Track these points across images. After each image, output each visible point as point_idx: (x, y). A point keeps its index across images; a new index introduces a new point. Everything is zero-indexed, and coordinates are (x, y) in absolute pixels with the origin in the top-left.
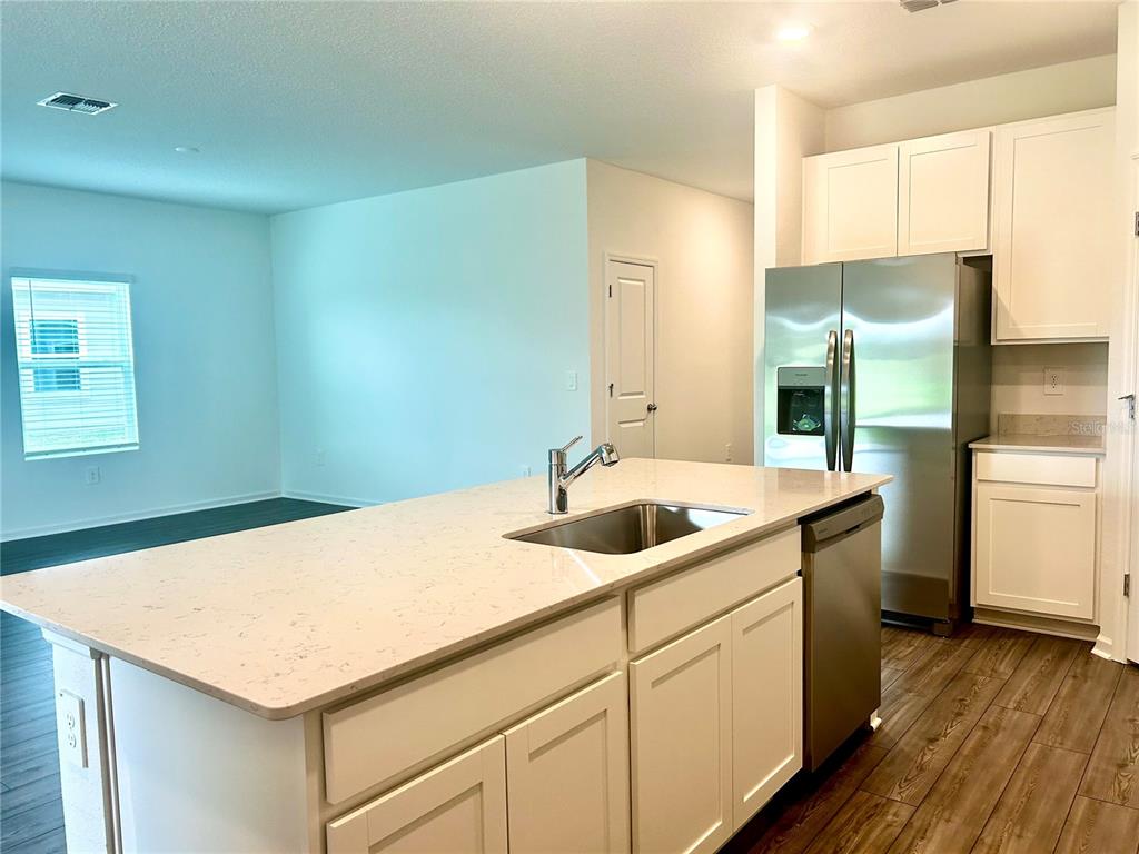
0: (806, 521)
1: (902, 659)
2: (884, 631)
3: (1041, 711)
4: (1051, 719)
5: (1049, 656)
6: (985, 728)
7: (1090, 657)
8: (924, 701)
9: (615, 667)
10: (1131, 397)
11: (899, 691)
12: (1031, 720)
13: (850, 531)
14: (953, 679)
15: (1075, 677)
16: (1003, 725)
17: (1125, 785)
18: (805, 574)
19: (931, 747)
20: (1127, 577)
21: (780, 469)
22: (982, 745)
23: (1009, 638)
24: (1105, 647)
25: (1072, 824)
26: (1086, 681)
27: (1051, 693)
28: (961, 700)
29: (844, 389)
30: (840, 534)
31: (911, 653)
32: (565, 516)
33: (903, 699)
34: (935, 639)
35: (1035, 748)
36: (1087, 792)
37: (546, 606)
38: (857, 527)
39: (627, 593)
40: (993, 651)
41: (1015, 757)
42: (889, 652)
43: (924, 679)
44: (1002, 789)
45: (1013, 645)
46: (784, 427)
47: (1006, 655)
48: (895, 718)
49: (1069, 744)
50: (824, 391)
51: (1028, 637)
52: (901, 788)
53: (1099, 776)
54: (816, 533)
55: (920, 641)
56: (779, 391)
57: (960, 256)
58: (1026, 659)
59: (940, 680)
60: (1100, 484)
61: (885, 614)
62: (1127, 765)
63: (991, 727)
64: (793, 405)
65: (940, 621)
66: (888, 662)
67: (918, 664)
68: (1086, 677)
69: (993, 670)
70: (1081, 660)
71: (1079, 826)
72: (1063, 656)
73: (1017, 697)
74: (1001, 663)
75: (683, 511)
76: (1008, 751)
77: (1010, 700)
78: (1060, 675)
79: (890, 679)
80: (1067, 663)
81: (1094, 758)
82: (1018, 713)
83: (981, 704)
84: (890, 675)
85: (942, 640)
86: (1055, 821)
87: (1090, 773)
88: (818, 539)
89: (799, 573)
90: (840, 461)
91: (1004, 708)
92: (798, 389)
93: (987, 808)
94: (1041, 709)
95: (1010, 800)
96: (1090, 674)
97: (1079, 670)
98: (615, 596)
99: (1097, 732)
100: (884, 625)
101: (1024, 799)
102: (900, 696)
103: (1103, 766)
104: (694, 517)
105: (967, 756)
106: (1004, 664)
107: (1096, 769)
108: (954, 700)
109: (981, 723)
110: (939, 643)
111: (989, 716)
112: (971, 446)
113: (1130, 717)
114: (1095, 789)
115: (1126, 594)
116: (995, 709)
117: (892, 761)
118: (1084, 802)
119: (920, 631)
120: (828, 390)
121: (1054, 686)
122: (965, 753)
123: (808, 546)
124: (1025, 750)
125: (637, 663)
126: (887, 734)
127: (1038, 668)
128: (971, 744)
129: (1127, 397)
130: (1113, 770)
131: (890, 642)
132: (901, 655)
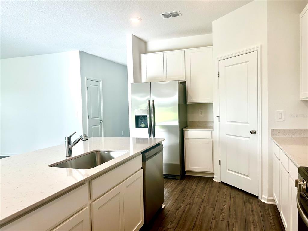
0: (143, 153)
1: (169, 187)
2: (164, 180)
3: (203, 198)
4: (205, 199)
5: (204, 182)
6: (190, 204)
7: (213, 181)
8: (175, 198)
9: (86, 206)
10: (219, 116)
11: (169, 196)
12: (201, 200)
13: (155, 154)
14: (182, 192)
15: (210, 187)
16: (194, 202)
17: (223, 215)
18: (144, 168)
19: (177, 212)
20: (220, 160)
21: (136, 138)
22: (190, 209)
23: (194, 178)
24: (216, 178)
25: (212, 228)
26: (212, 188)
27: (205, 192)
28: (184, 197)
29: (152, 115)
30: (153, 155)
31: (171, 185)
32: (71, 157)
33: (170, 199)
34: (177, 181)
35: (202, 207)
36: (215, 218)
37: (61, 190)
38: (157, 153)
39: (90, 181)
40: (191, 183)
41: (197, 211)
42: (166, 185)
43: (175, 192)
44: (195, 220)
45: (195, 180)
46: (137, 126)
47: (194, 183)
48: (168, 204)
49: (210, 206)
50: (147, 116)
51: (198, 178)
52: (170, 224)
53: (217, 213)
54: (146, 156)
55: (173, 181)
56: (136, 116)
57: (179, 81)
58: (198, 184)
59: (179, 191)
60: (213, 138)
61: (164, 175)
62: (223, 209)
63: (191, 203)
64: (140, 120)
65: (178, 176)
66: (165, 189)
67: (173, 188)
68: (212, 187)
69: (191, 188)
70: (211, 183)
71: (214, 228)
72: (207, 182)
73: (197, 194)
74: (193, 185)
75: (109, 153)
76: (196, 209)
77: (195, 195)
78: (206, 187)
79: (166, 193)
80: (208, 184)
81: (216, 208)
82: (197, 199)
83: (189, 198)
84: (166, 192)
85: (178, 181)
86: (208, 228)
87: (215, 213)
88: (147, 158)
89: (142, 168)
90: (152, 135)
91: (194, 198)
92: (141, 116)
93: (192, 227)
94: (203, 197)
95: (197, 223)
96: (213, 186)
97: (210, 185)
98: (85, 183)
99: (216, 201)
100: (164, 178)
101: (200, 223)
102: (169, 198)
103: (218, 210)
104: (112, 154)
105: (186, 213)
106: (194, 185)
107: (216, 212)
108: (182, 197)
109: (189, 203)
110: (178, 182)
111: (191, 200)
112: (183, 129)
113: (223, 196)
114: (217, 217)
115: (220, 165)
116: (192, 198)
117: (168, 217)
118: (214, 221)
119: (173, 179)
120: (148, 116)
121: (205, 190)
122: (186, 212)
123: (144, 160)
124: (200, 208)
125: (93, 203)
126: (166, 209)
127: (201, 186)
128: (187, 209)
129: (218, 116)
130: (220, 211)
131: (166, 182)
132: (169, 186)
